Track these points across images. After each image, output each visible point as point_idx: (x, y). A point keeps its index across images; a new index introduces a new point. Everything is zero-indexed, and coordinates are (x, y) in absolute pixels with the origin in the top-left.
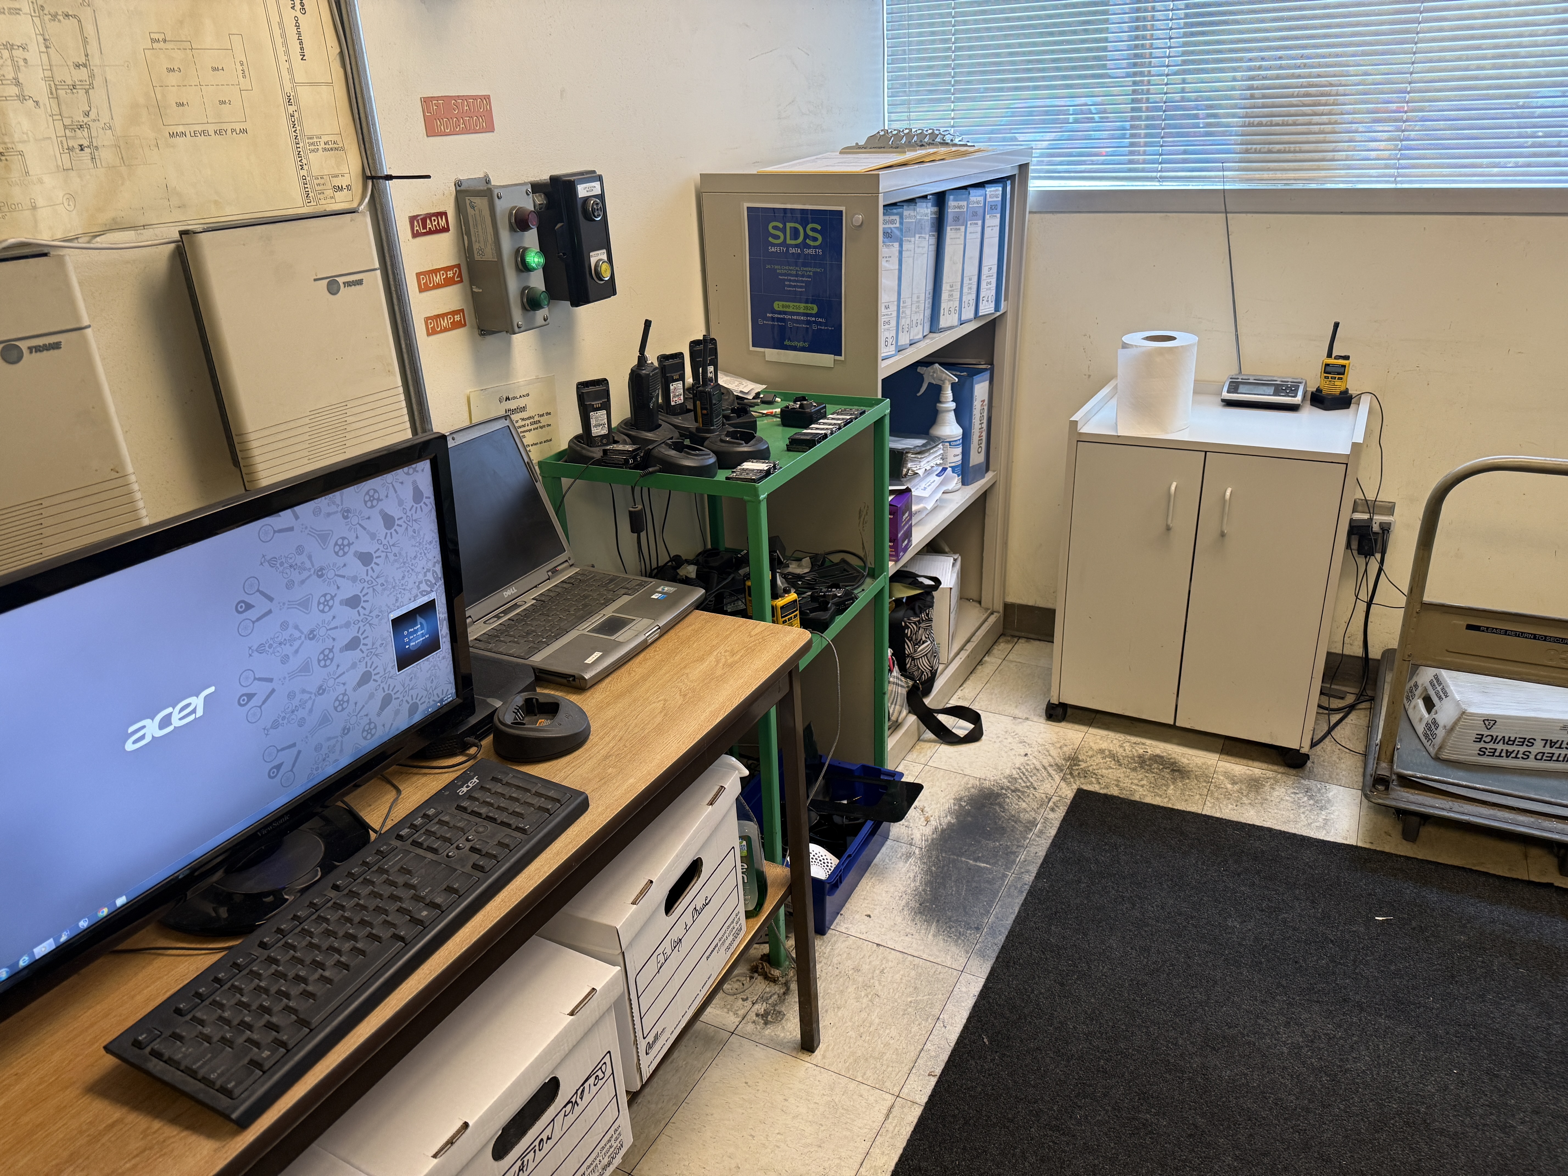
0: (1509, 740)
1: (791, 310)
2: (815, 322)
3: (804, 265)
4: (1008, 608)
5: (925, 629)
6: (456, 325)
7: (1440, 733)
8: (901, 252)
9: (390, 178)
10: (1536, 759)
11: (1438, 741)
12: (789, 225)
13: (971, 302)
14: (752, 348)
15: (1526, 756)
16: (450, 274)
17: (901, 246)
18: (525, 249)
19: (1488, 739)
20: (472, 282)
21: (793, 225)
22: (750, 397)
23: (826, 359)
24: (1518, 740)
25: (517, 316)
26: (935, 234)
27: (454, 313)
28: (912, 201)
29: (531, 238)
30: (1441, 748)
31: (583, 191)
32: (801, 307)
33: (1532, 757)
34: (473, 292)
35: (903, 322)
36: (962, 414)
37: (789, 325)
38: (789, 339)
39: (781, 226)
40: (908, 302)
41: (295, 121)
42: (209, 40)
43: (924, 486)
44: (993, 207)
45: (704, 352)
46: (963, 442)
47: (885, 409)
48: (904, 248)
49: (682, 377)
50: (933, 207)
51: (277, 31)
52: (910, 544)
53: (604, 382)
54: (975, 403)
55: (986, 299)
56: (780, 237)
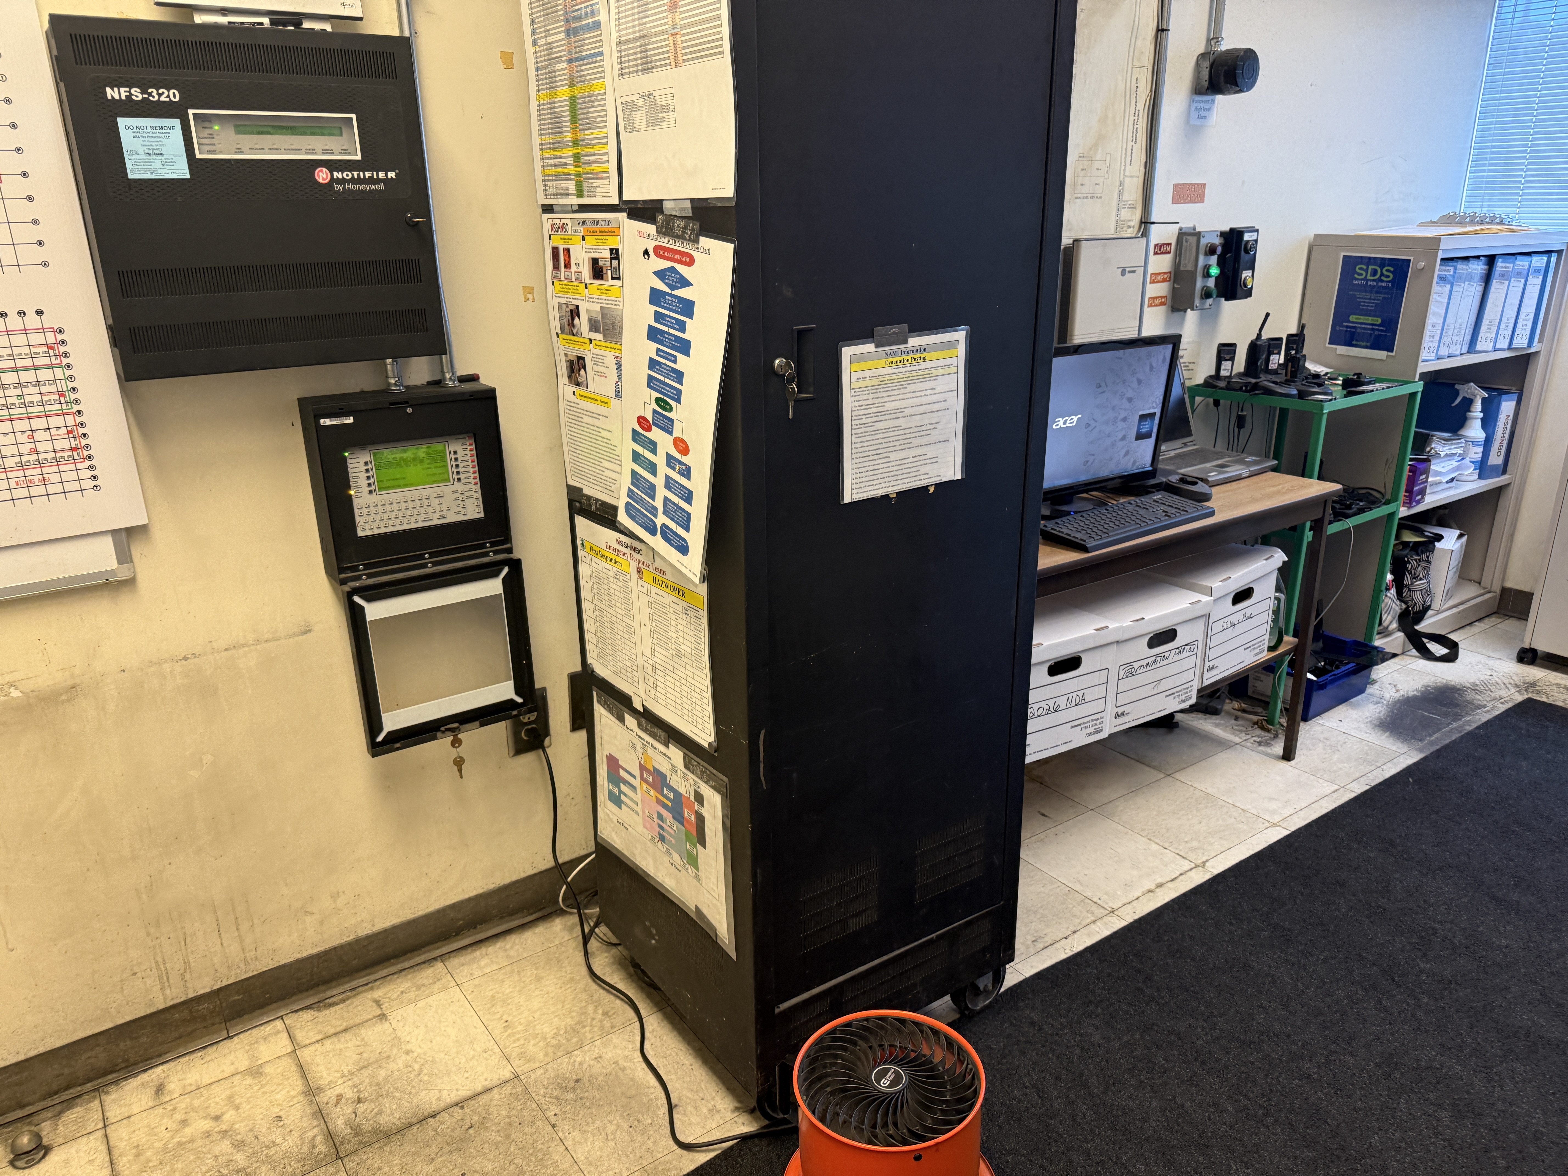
1: (1362, 321)
2: (1378, 329)
3: (1377, 292)
4: (1505, 591)
5: (1424, 568)
6: (1162, 304)
8: (1451, 292)
9: (1153, 223)
13: (1506, 336)
14: (1327, 345)
16: (1166, 276)
17: (1452, 287)
18: (1210, 266)
20: (1174, 282)
21: (1375, 267)
22: (1322, 374)
23: (1382, 354)
25: (1197, 302)
26: (1483, 284)
27: (1162, 297)
28: (1466, 259)
29: (1214, 259)
31: (1247, 237)
32: (1370, 320)
34: (1174, 288)
35: (1445, 339)
36: (1488, 422)
37: (1359, 331)
38: (1357, 340)
39: (1365, 267)
40: (1452, 326)
41: (1120, 194)
42: (1099, 156)
43: (1442, 465)
44: (1537, 271)
45: (1296, 340)
46: (1484, 445)
47: (1419, 387)
48: (1454, 289)
49: (1279, 353)
50: (1484, 264)
51: (1124, 152)
52: (1423, 498)
53: (1234, 345)
54: (1500, 416)
55: (1520, 336)
56: (1362, 274)
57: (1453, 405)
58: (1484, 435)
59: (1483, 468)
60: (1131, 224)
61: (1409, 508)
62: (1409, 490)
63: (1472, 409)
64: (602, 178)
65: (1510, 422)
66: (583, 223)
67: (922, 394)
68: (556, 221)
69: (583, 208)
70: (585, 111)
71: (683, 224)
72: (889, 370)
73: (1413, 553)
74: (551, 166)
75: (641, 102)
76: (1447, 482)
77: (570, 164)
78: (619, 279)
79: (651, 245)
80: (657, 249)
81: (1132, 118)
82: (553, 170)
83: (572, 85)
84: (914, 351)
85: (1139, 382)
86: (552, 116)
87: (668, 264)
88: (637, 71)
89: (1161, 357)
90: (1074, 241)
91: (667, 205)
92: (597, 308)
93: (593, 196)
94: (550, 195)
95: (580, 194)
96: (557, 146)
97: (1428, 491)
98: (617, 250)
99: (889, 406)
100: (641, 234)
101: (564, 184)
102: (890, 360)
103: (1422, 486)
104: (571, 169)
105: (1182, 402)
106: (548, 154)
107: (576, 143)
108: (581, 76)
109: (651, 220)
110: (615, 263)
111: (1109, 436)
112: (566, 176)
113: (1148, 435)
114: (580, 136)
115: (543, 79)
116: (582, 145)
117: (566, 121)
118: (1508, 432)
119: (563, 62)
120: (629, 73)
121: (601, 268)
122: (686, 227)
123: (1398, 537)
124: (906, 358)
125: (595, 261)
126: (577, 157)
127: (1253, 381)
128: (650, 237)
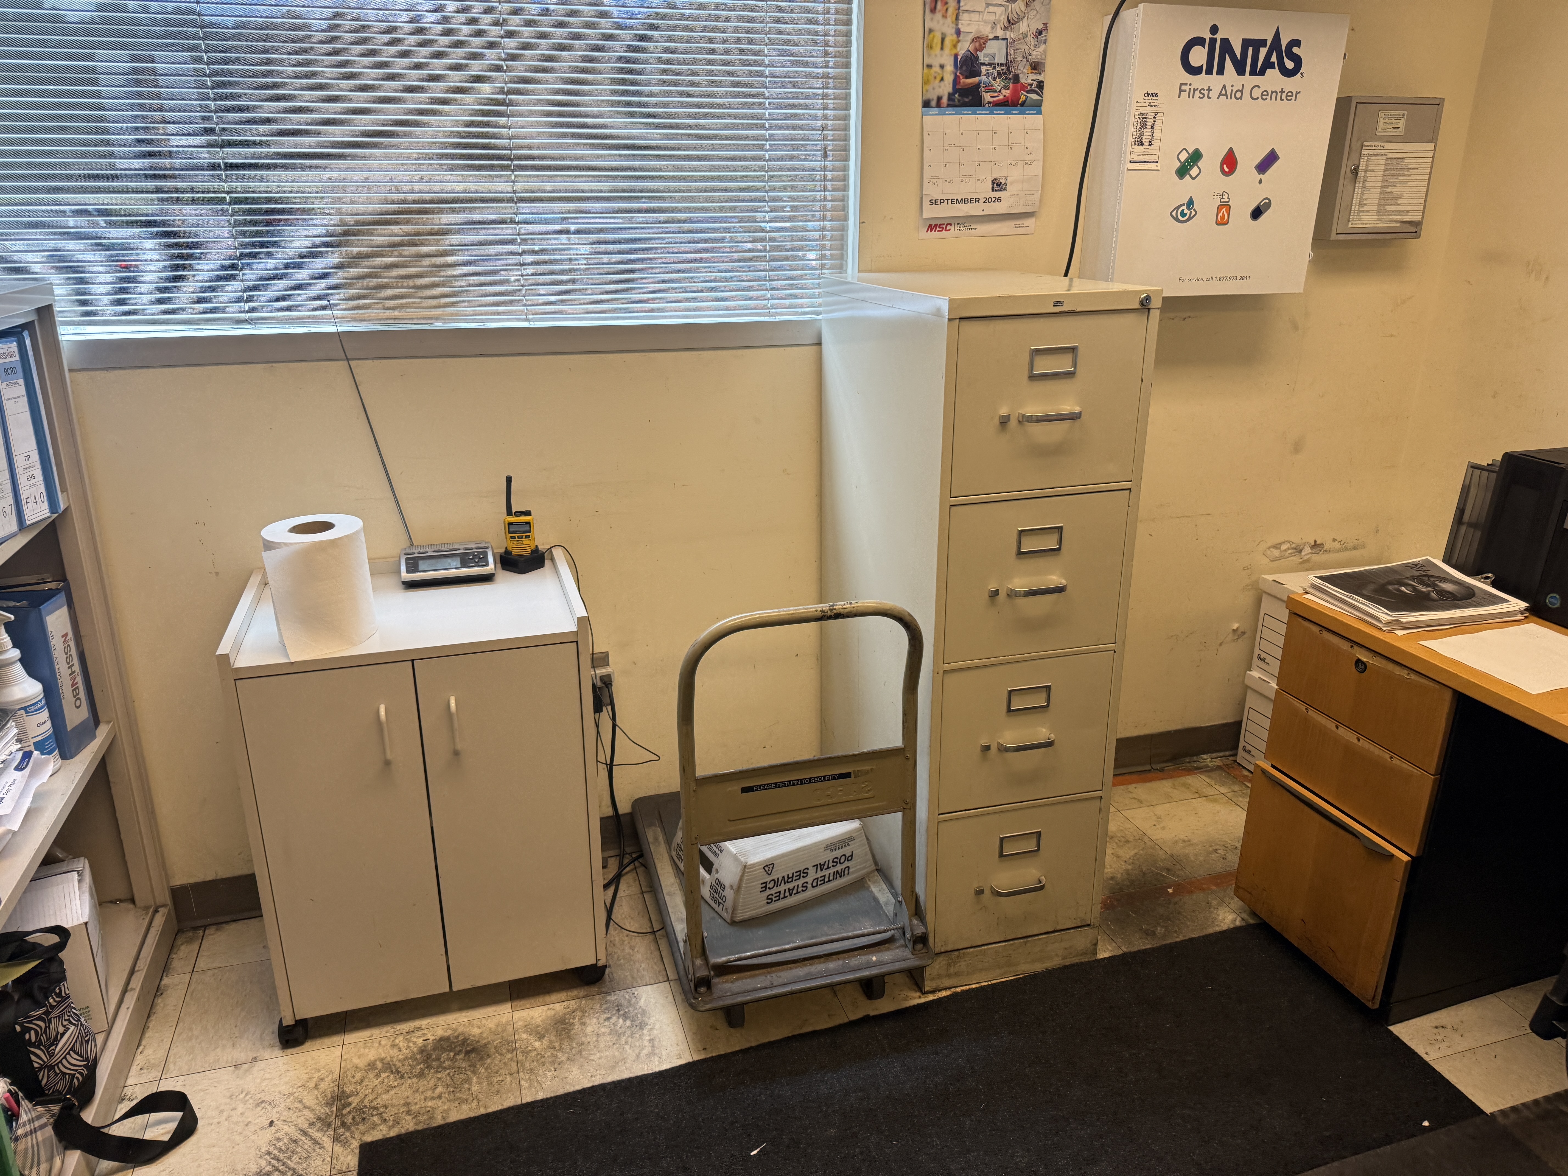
0: (788, 878)
4: (178, 894)
7: (729, 893)
10: (813, 887)
11: (729, 903)
15: (805, 887)
19: (771, 885)
24: (795, 875)
30: (734, 909)
33: (809, 886)
36: (36, 661)
44: (9, 371)
54: (53, 642)
55: (31, 500)
58: (39, 683)
59: (64, 742)
65: (72, 644)
118: (76, 661)
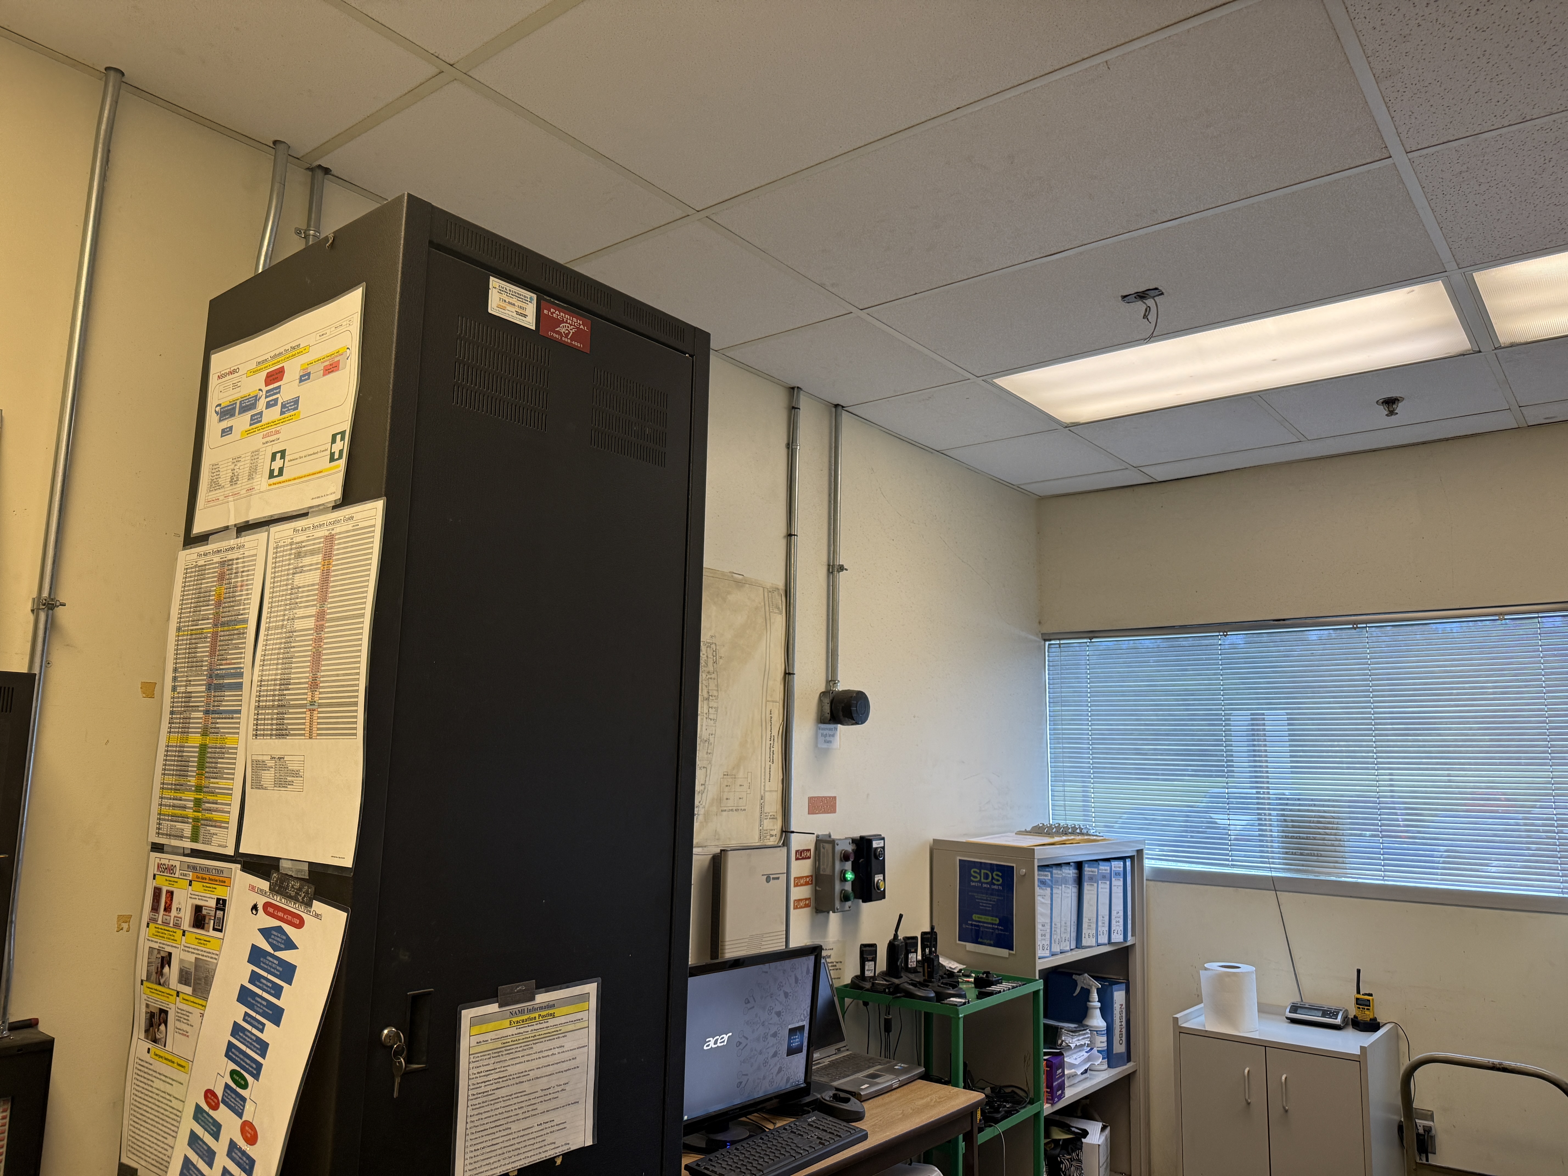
1: (983, 920)
2: (997, 929)
3: (992, 894)
5: (1077, 1168)
6: (806, 906)
8: (1052, 894)
9: (793, 832)
12: (983, 871)
13: (1105, 932)
14: (958, 942)
16: (808, 879)
17: (1052, 890)
18: (846, 871)
20: (816, 885)
21: (986, 871)
22: (956, 971)
23: (1004, 952)
25: (837, 904)
26: (1077, 886)
27: (806, 899)
28: (1059, 865)
29: (849, 865)
31: (875, 844)
32: (989, 919)
34: (815, 890)
35: (1054, 937)
36: (1106, 1011)
37: (982, 929)
38: (981, 938)
39: (978, 871)
40: (1059, 925)
41: (762, 806)
42: (741, 774)
43: (1075, 1056)
44: (1117, 874)
45: (930, 938)
46: (1107, 1033)
47: (1039, 985)
48: (1054, 892)
49: (916, 952)
50: (1074, 869)
51: (763, 771)
52: (1063, 1093)
53: (874, 946)
54: (1115, 1006)
55: (1116, 932)
56: (977, 878)
57: (1075, 995)
58: (1105, 1024)
59: (1111, 1057)
60: (774, 833)
61: (1053, 1104)
62: (1049, 1086)
63: (1091, 999)
64: (220, 827)
65: (1124, 1011)
66: (193, 868)
67: (550, 1053)
68: (163, 861)
69: (195, 853)
70: (214, 760)
71: (298, 885)
72: (514, 1031)
73: (1063, 1151)
74: (170, 806)
75: (271, 763)
76: (1082, 1074)
77: (189, 808)
78: (221, 931)
79: (261, 901)
80: (266, 906)
81: (768, 742)
82: (171, 811)
83: (204, 734)
84: (541, 1008)
85: (786, 995)
86: (180, 759)
87: (276, 923)
88: (271, 735)
89: (805, 969)
90: (721, 851)
91: (284, 864)
92: (191, 958)
93: (209, 843)
94: (163, 834)
95: (195, 838)
96: (178, 787)
97: (1067, 1084)
98: (224, 901)
99: (512, 1070)
100: (252, 888)
101: (179, 825)
102: (515, 1019)
103: (1060, 1081)
104: (190, 813)
105: (831, 1005)
106: (167, 794)
107: (199, 789)
108: (215, 728)
109: (265, 876)
110: (220, 914)
111: (761, 1053)
112: (183, 819)
113: (799, 1050)
114: (204, 782)
115: (176, 723)
116: (204, 792)
117: (193, 766)
118: (1124, 1020)
119: (200, 711)
120: (264, 735)
121: (204, 917)
122: (300, 889)
123: (1047, 1135)
124: (532, 1016)
125: (198, 909)
126: (198, 803)
127: (896, 981)
128: (261, 892)
